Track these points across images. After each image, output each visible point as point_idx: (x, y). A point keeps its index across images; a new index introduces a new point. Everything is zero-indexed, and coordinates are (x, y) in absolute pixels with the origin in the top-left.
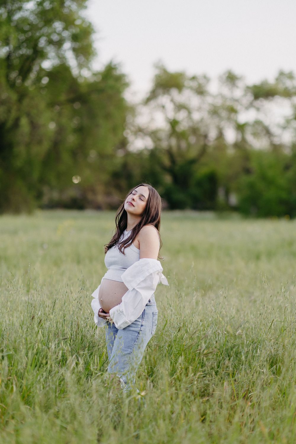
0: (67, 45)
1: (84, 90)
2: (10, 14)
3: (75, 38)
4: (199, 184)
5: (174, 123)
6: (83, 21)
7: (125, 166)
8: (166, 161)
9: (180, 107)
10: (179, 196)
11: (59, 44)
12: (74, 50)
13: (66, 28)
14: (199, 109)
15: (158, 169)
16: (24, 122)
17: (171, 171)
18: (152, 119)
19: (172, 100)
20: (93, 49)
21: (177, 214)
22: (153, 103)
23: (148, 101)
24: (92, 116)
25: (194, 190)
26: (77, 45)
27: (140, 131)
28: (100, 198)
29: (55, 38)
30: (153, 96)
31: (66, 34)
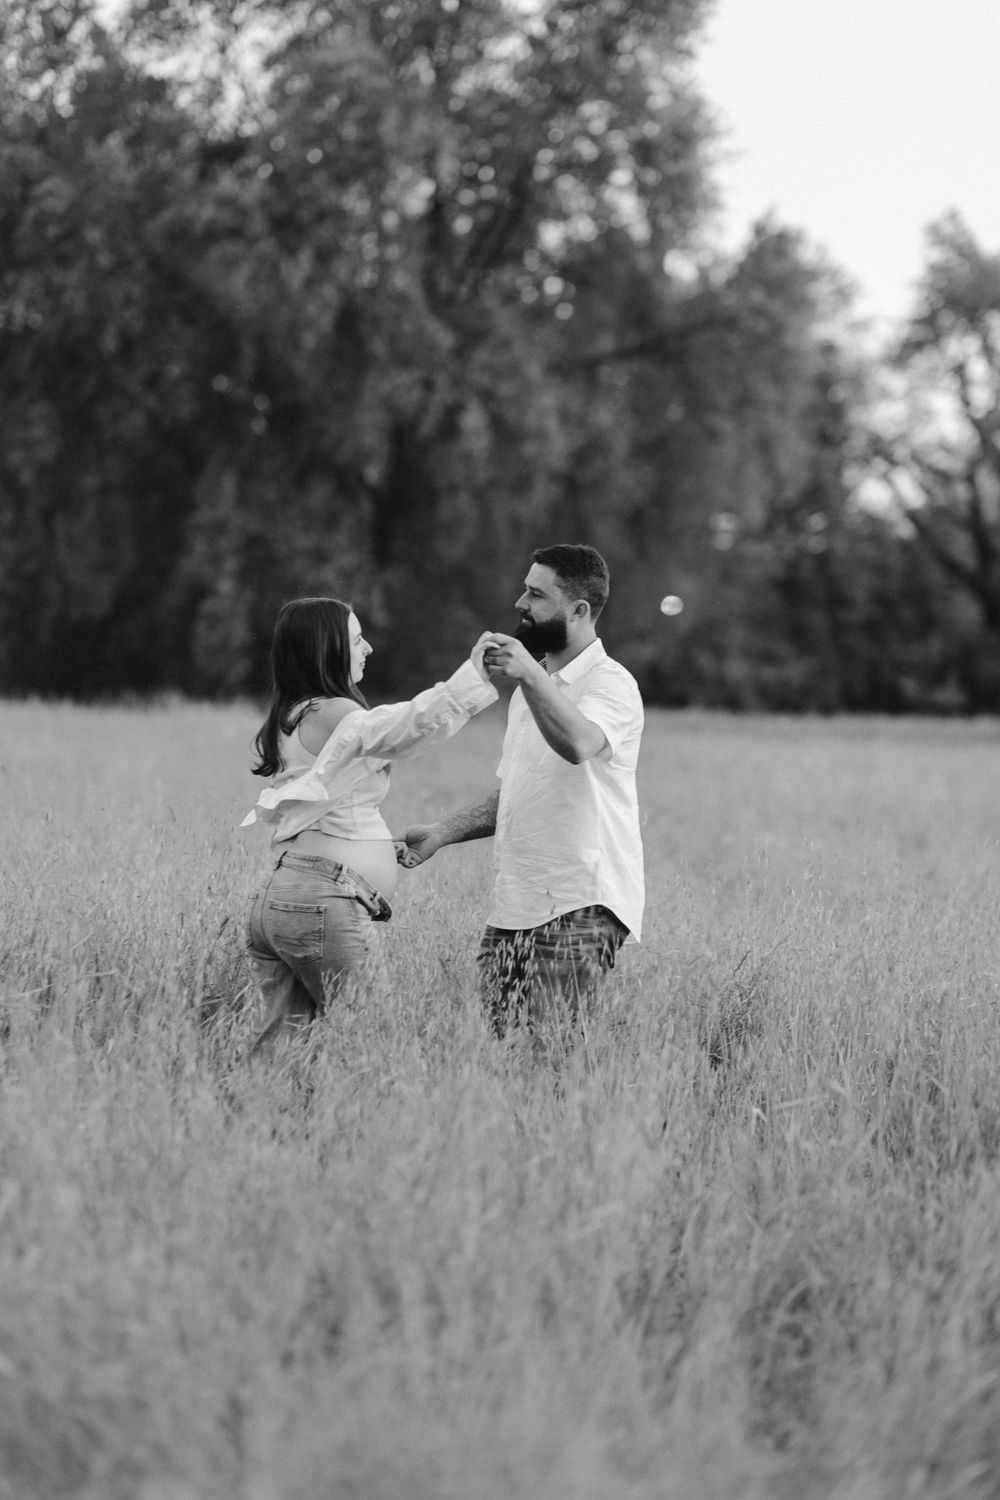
0: (621, 176)
2: (445, 74)
3: (644, 152)
5: (986, 428)
6: (676, 95)
8: (961, 546)
11: (596, 172)
12: (642, 190)
13: (618, 123)
15: (935, 575)
16: (473, 419)
17: (976, 583)
19: (986, 349)
20: (705, 187)
22: (921, 361)
23: (903, 354)
24: (697, 398)
26: (651, 177)
28: (737, 669)
29: (587, 150)
31: (618, 142)
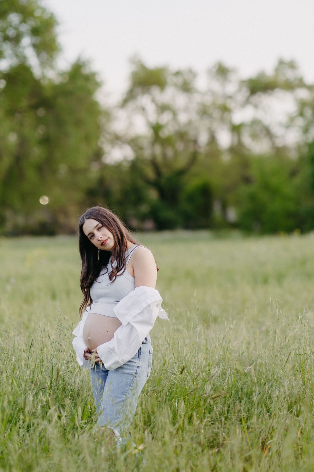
0: (26, 41)
1: (48, 93)
3: (35, 32)
4: (191, 198)
5: (156, 129)
6: (44, 11)
7: (101, 181)
8: (150, 173)
9: (163, 108)
10: (168, 214)
11: (16, 40)
12: (35, 46)
13: (24, 21)
14: (186, 109)
15: (140, 183)
17: (156, 185)
18: (131, 124)
19: (153, 101)
20: (57, 44)
21: (167, 235)
22: (131, 105)
23: (125, 103)
24: (59, 123)
25: (185, 206)
26: (37, 40)
27: (117, 139)
29: (11, 33)
30: (130, 96)
31: (24, 28)
